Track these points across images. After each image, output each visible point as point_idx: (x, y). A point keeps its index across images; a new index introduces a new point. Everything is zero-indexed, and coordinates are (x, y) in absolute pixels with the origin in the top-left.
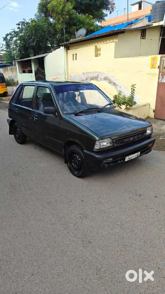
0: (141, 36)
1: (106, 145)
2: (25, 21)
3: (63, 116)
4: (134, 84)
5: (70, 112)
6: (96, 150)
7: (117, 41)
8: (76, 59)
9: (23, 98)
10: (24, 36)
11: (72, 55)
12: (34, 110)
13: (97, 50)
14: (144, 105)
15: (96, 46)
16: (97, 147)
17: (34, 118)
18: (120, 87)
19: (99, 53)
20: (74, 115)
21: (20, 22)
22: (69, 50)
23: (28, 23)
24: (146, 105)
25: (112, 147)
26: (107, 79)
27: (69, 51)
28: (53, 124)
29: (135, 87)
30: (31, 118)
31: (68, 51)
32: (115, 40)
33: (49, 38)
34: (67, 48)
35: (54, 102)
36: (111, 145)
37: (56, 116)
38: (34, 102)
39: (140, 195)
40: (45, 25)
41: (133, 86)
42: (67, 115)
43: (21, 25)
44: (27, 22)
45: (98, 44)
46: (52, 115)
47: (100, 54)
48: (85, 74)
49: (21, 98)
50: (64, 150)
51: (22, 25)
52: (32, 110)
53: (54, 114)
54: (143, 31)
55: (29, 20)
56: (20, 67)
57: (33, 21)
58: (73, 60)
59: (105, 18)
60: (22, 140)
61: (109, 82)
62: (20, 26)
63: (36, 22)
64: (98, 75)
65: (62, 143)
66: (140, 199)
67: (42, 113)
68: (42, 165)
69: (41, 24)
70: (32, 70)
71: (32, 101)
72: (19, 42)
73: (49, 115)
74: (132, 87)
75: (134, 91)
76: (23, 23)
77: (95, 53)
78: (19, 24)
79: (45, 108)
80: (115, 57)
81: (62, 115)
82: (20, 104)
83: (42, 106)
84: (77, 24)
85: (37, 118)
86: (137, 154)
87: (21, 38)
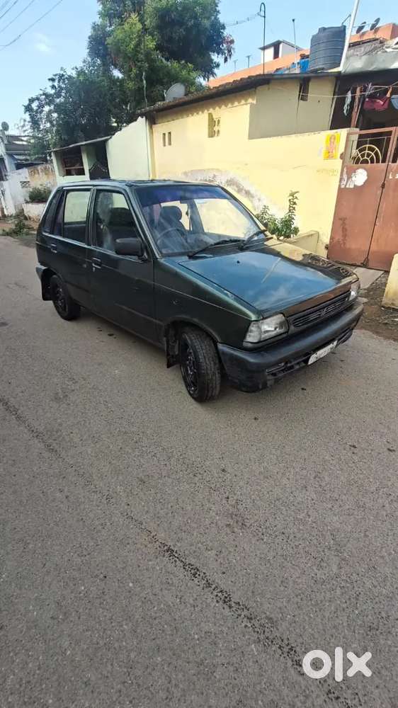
0: (300, 92)
1: (272, 331)
2: (64, 74)
3: (162, 261)
4: (296, 191)
5: (176, 251)
6: (250, 345)
7: (255, 102)
8: (170, 144)
9: (65, 221)
10: (65, 103)
11: (162, 136)
12: (92, 247)
13: (212, 123)
14: (309, 236)
15: (210, 115)
16: (252, 337)
17: (93, 265)
18: (259, 200)
19: (216, 129)
20: (187, 257)
21: (56, 75)
22: (155, 124)
23: (70, 78)
24: (312, 235)
25: (284, 335)
26: (233, 185)
27: (156, 127)
28: (137, 278)
29: (296, 198)
30: (85, 266)
31: (153, 126)
32: (250, 100)
33: (112, 109)
34: (152, 120)
35: (139, 229)
36: (282, 331)
37: (145, 261)
38: (91, 228)
39: (354, 447)
40: (103, 81)
41: (292, 195)
42: (171, 258)
43: (57, 81)
44: (69, 76)
45: (214, 109)
46: (134, 259)
47: (218, 131)
48: (190, 174)
49: (61, 221)
50: (165, 339)
51: (59, 82)
52: (89, 247)
53: (140, 256)
54: (303, 83)
55: (73, 69)
56: (60, 163)
57: (80, 73)
58: (165, 145)
59: (216, 70)
60: (71, 312)
61: (236, 189)
62: (56, 84)
63: (85, 74)
64: (215, 176)
65: (161, 323)
66: (356, 458)
67: (112, 253)
68: (116, 371)
69: (97, 80)
70: (83, 170)
71: (85, 227)
72: (55, 115)
73: (128, 258)
74: (291, 197)
75: (294, 206)
76: (61, 76)
77: (209, 129)
78: (53, 80)
79: (118, 241)
80: (251, 137)
81: (158, 257)
82: (60, 235)
83: (108, 239)
84: (165, 80)
85: (100, 266)
86: (331, 346)
87: (58, 109)
